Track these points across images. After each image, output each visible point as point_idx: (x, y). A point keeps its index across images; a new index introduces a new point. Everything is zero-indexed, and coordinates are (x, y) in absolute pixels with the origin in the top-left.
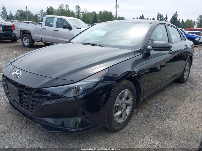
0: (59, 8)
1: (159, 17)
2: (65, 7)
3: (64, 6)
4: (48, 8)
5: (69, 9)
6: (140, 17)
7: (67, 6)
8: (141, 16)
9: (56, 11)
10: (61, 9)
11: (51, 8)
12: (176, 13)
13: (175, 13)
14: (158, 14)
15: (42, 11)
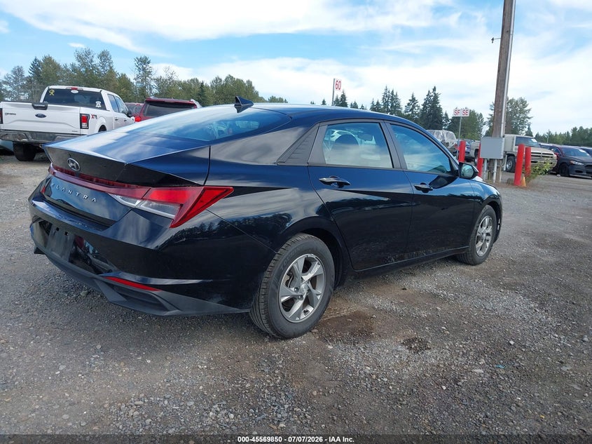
0: (77, 64)
1: (387, 102)
2: (97, 61)
3: (96, 56)
4: (36, 60)
5: (111, 68)
6: (337, 100)
7: (104, 56)
8: (339, 97)
9: (68, 70)
10: (84, 64)
11: (49, 61)
12: (434, 89)
13: (431, 91)
14: (384, 91)
15: (18, 71)
